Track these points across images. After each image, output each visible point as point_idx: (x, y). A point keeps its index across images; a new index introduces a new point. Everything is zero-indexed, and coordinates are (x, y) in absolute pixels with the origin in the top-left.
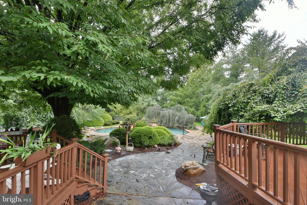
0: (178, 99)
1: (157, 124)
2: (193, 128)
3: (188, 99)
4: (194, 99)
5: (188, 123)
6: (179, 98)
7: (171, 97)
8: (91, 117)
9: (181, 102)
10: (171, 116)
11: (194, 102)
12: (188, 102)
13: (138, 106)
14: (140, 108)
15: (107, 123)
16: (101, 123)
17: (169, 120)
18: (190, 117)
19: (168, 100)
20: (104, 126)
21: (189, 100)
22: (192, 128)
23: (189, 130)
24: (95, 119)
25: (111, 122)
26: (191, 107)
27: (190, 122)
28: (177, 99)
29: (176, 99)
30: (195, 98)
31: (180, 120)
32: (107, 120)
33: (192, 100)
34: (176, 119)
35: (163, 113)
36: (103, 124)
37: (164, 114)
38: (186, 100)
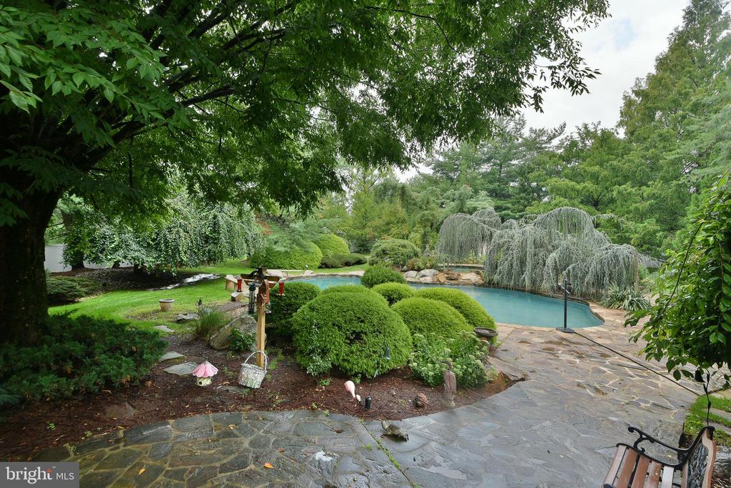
0: (584, 188)
1: (478, 273)
2: (631, 303)
3: (627, 187)
4: (655, 187)
5: (607, 278)
6: (589, 185)
7: (554, 181)
8: (288, 241)
9: (595, 197)
10: (530, 249)
11: (653, 196)
12: (626, 198)
13: (426, 212)
14: (431, 218)
15: (327, 261)
16: (312, 260)
17: (522, 263)
18: (616, 256)
19: (546, 193)
20: (320, 268)
21: (629, 190)
22: (626, 302)
23: (609, 306)
24: (297, 248)
25: (340, 258)
26: (641, 216)
27: (615, 276)
28: (578, 187)
29: (573, 190)
30: (659, 184)
31: (570, 267)
32: (330, 253)
33: (646, 191)
34: (549, 261)
35: (501, 237)
36: (318, 264)
37: (503, 240)
38: (619, 192)
